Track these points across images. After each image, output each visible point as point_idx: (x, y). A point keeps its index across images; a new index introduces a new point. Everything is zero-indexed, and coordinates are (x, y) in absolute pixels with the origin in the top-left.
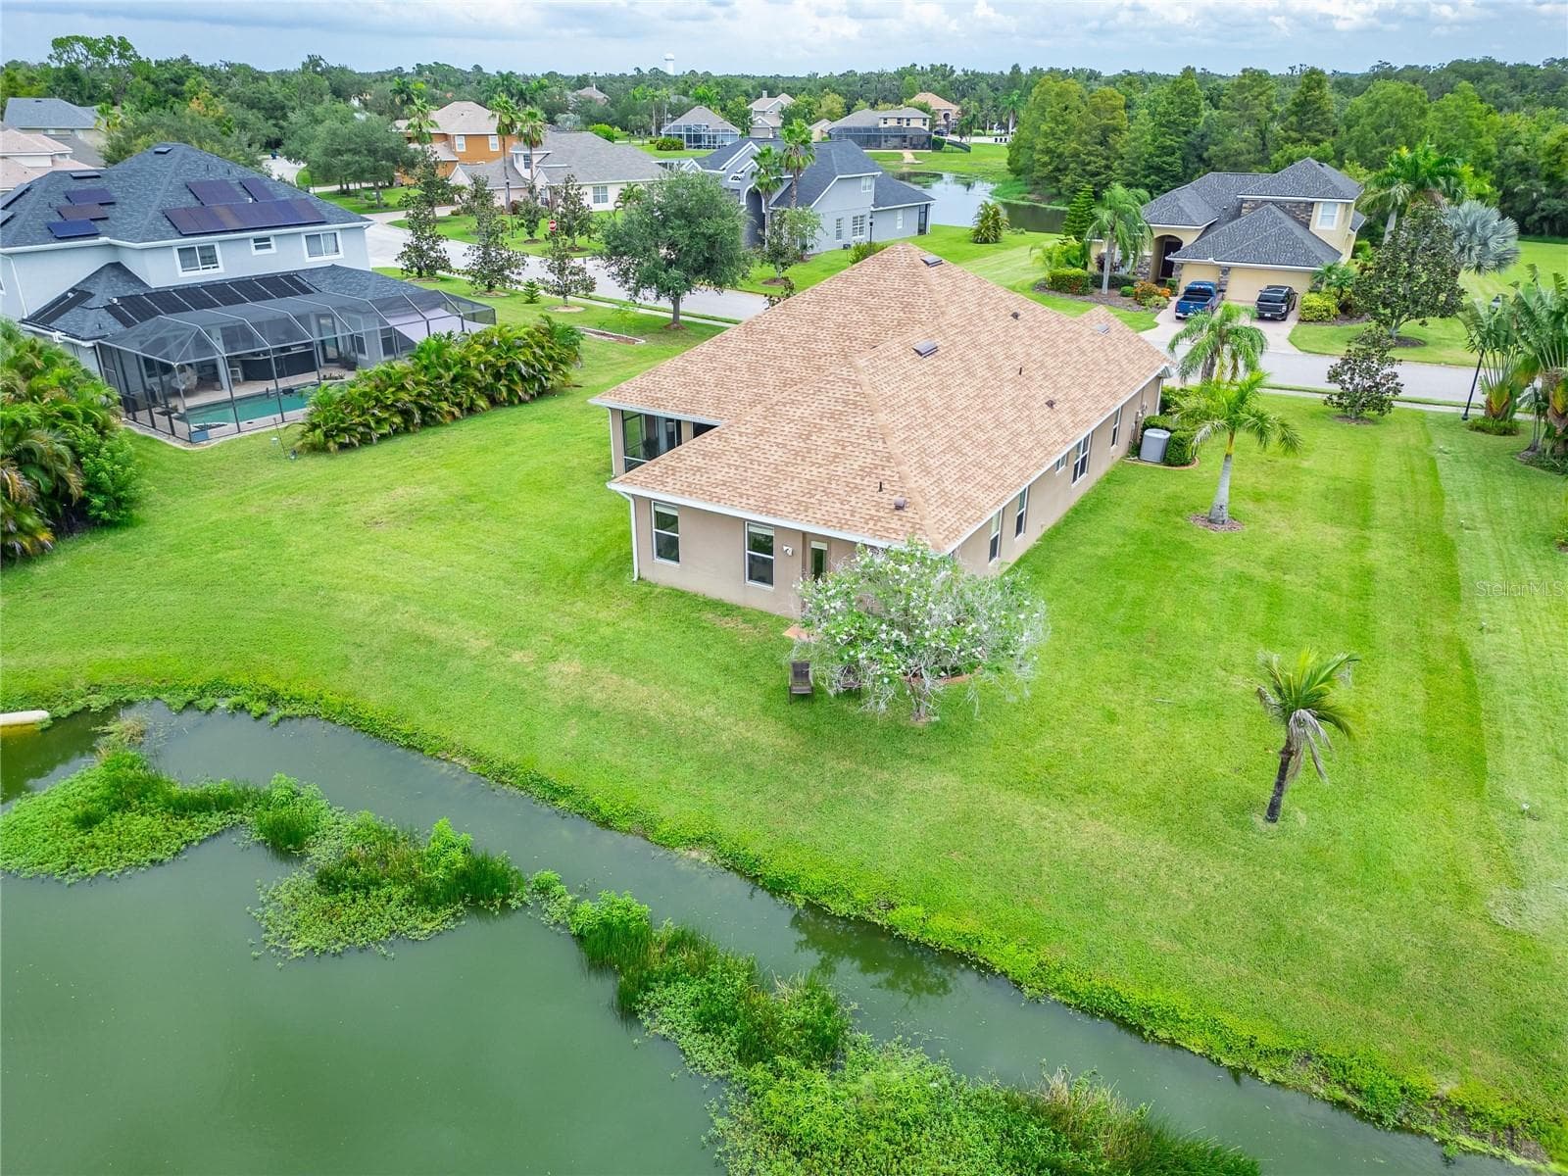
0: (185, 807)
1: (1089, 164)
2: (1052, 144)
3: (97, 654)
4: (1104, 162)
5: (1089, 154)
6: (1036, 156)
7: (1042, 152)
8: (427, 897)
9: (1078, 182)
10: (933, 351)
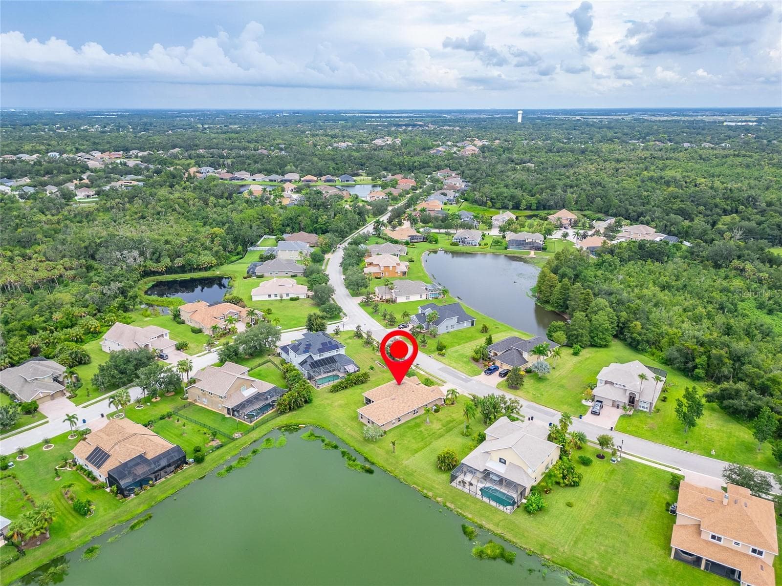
0: (316, 437)
3: (308, 420)
8: (332, 447)
10: (394, 399)
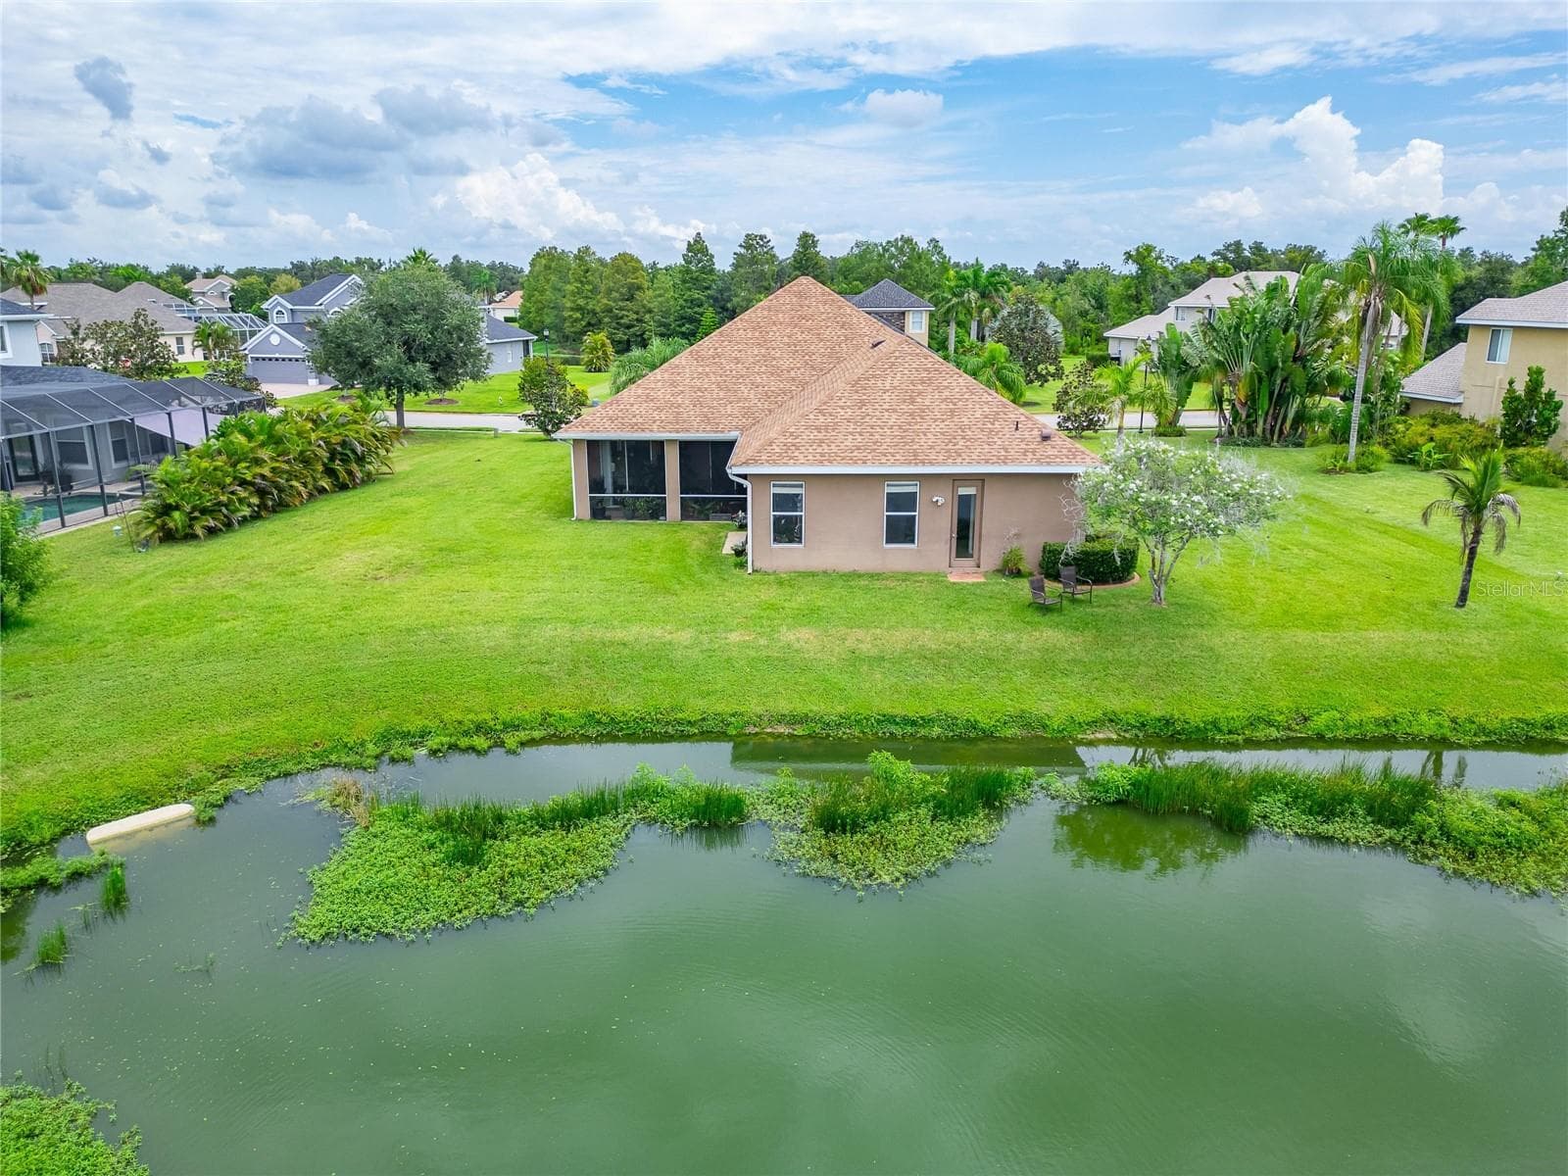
1: (622, 318)
2: (581, 302)
4: (635, 316)
5: (621, 309)
6: (566, 314)
7: (572, 309)
9: (615, 334)
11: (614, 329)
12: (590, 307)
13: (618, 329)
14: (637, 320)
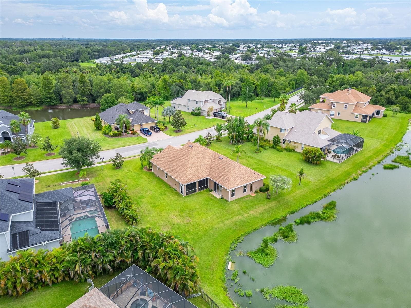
2: (6, 94)
5: (23, 95)
11: (21, 101)
12: (10, 95)
13: (22, 101)
14: (29, 98)
